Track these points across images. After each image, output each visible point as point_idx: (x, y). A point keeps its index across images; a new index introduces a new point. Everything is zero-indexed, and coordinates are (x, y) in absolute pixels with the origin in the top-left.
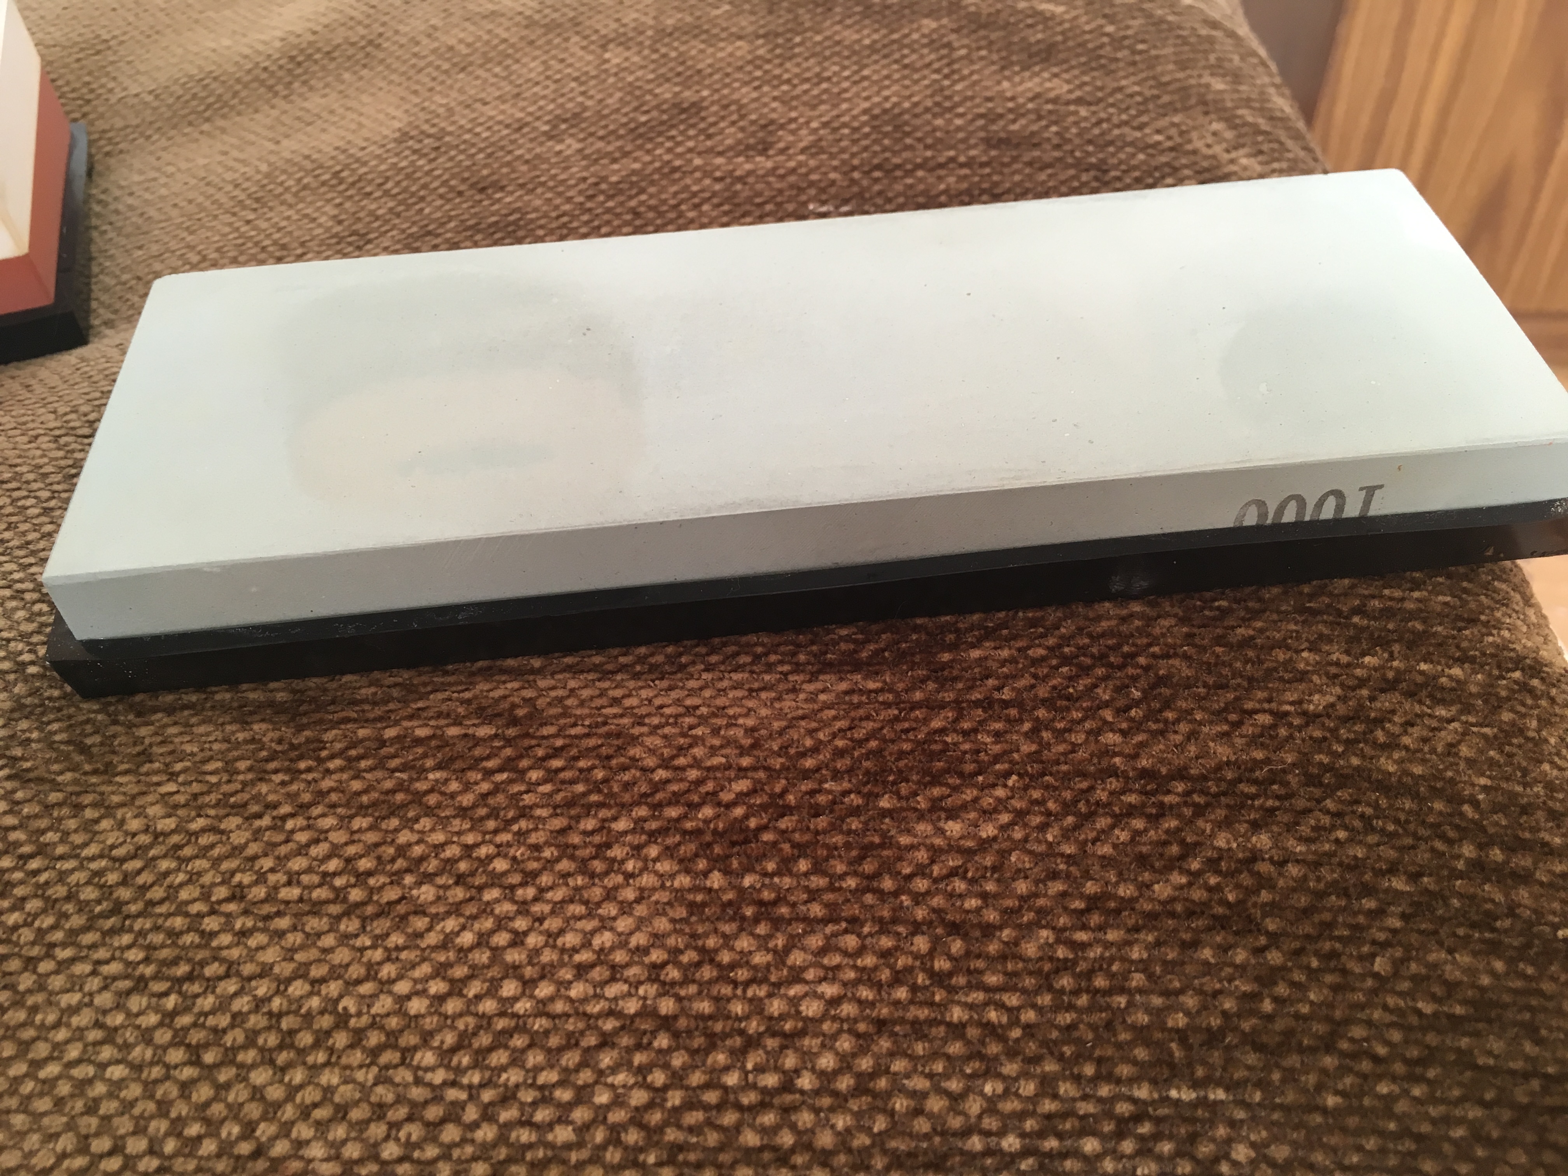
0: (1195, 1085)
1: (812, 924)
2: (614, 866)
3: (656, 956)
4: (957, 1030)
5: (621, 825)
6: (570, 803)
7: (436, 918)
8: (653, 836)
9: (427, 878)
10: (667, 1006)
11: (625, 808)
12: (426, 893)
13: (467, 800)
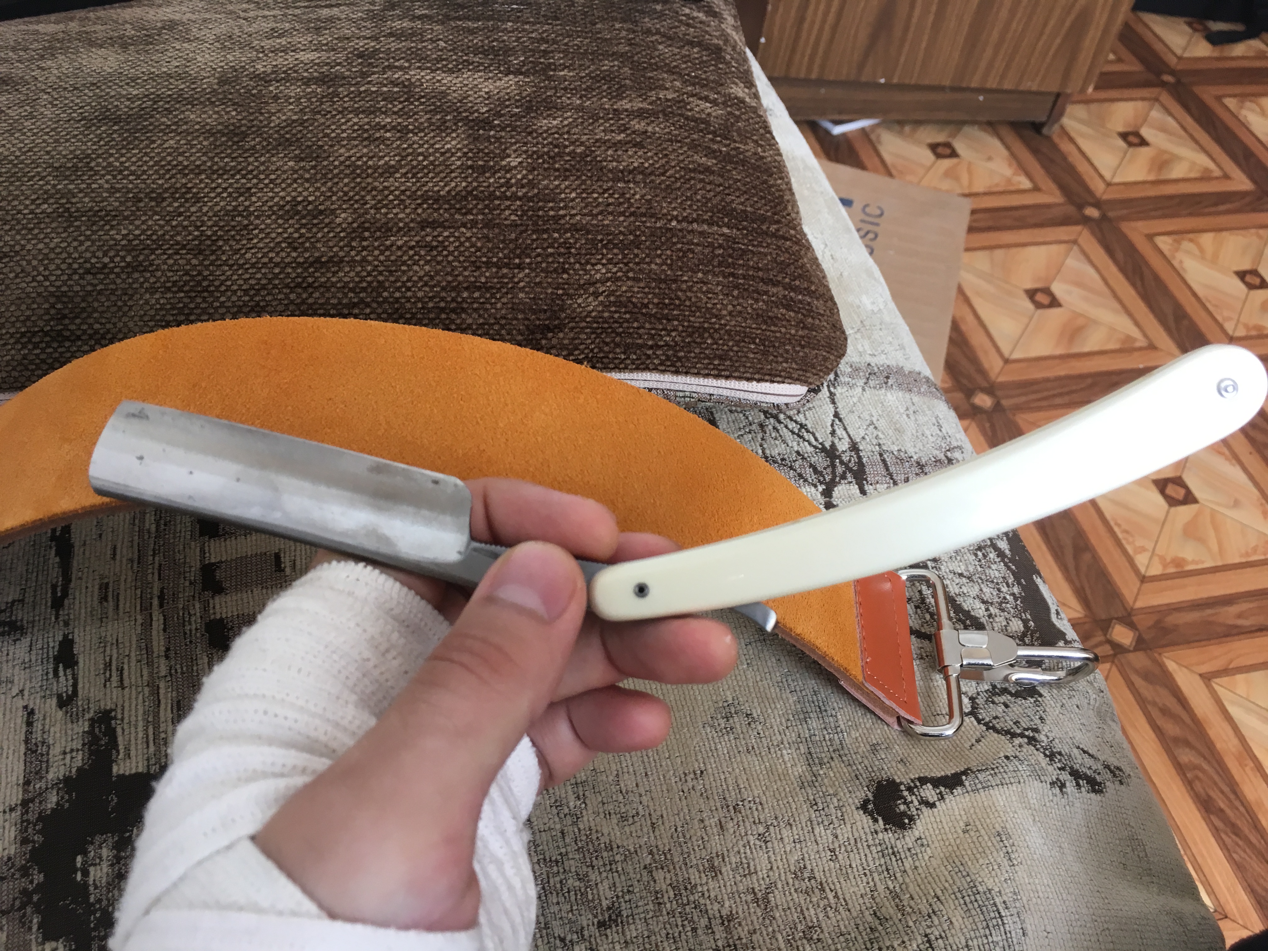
0: (625, 182)
1: (512, 144)
2: (447, 128)
3: (465, 150)
4: (557, 170)
5: (448, 118)
6: (431, 111)
7: (393, 142)
8: (459, 121)
9: (388, 131)
10: (470, 163)
11: (449, 113)
12: (388, 135)
13: (395, 109)
